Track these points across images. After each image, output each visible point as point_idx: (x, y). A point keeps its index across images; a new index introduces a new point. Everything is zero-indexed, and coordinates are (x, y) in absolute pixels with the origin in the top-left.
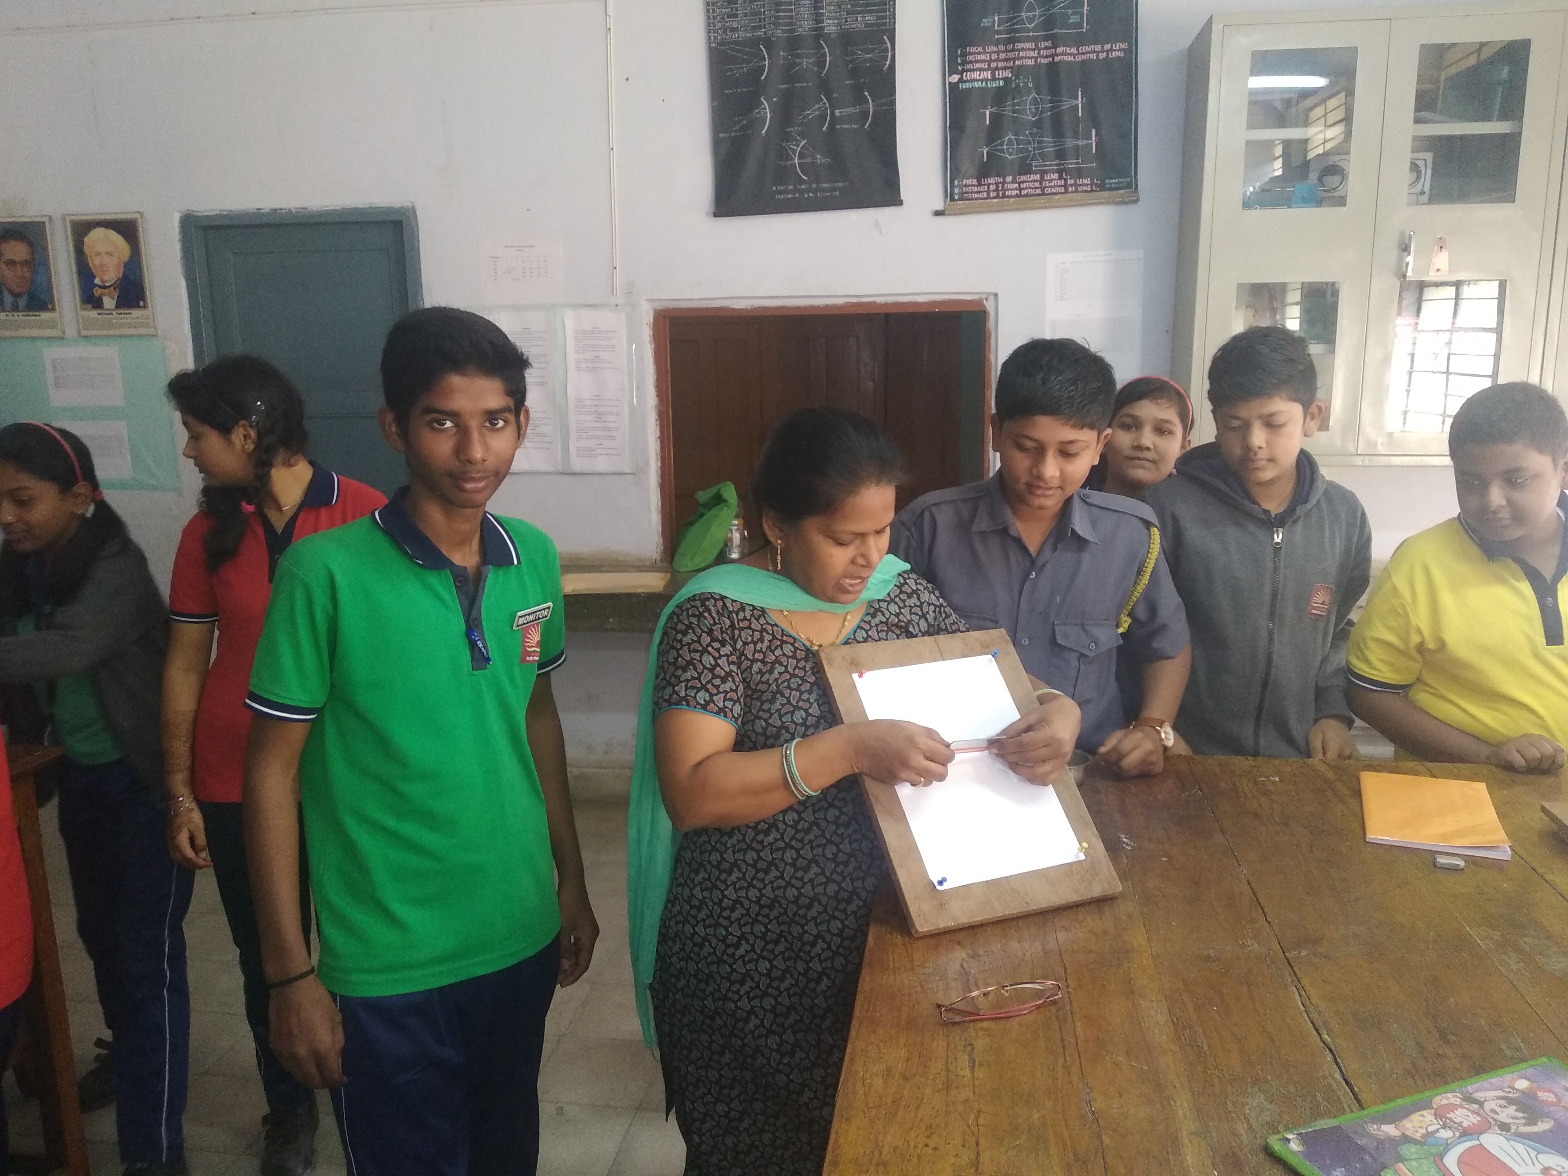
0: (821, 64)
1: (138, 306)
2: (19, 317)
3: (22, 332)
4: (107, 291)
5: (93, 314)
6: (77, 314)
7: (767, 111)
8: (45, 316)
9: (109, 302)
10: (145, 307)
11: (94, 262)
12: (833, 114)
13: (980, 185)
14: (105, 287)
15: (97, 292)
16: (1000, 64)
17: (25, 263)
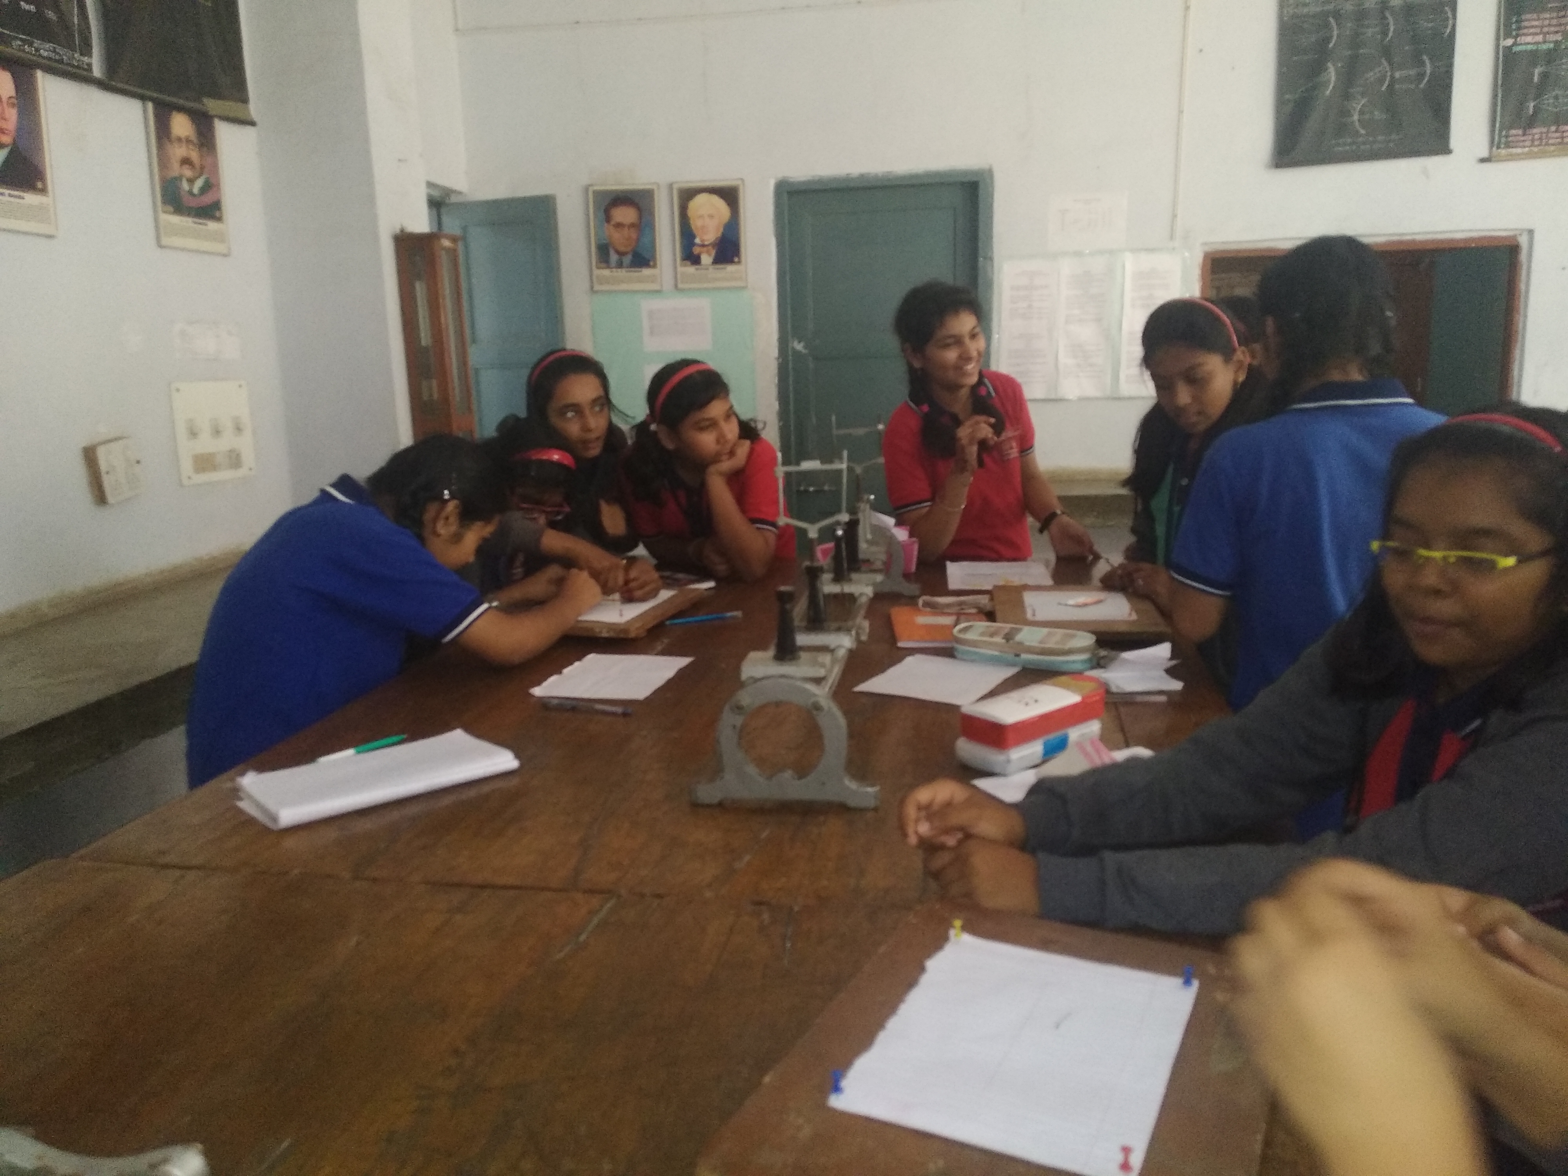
0: (1385, 33)
1: (731, 262)
2: (622, 273)
3: (624, 287)
4: (705, 249)
5: (691, 269)
6: (675, 268)
7: (1332, 74)
8: (646, 272)
9: (706, 259)
10: (739, 262)
11: (696, 224)
12: (1392, 77)
13: (1524, 135)
14: (703, 246)
15: (696, 250)
16: (1552, 29)
17: (632, 225)
